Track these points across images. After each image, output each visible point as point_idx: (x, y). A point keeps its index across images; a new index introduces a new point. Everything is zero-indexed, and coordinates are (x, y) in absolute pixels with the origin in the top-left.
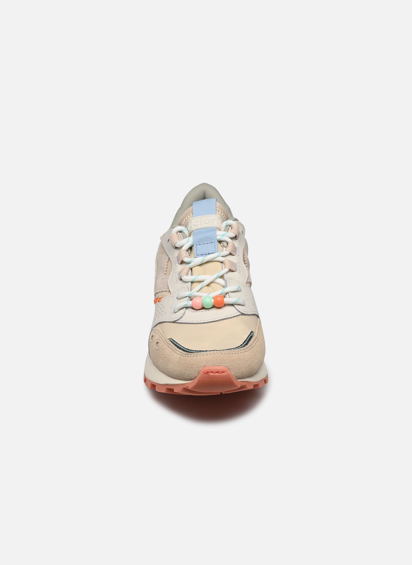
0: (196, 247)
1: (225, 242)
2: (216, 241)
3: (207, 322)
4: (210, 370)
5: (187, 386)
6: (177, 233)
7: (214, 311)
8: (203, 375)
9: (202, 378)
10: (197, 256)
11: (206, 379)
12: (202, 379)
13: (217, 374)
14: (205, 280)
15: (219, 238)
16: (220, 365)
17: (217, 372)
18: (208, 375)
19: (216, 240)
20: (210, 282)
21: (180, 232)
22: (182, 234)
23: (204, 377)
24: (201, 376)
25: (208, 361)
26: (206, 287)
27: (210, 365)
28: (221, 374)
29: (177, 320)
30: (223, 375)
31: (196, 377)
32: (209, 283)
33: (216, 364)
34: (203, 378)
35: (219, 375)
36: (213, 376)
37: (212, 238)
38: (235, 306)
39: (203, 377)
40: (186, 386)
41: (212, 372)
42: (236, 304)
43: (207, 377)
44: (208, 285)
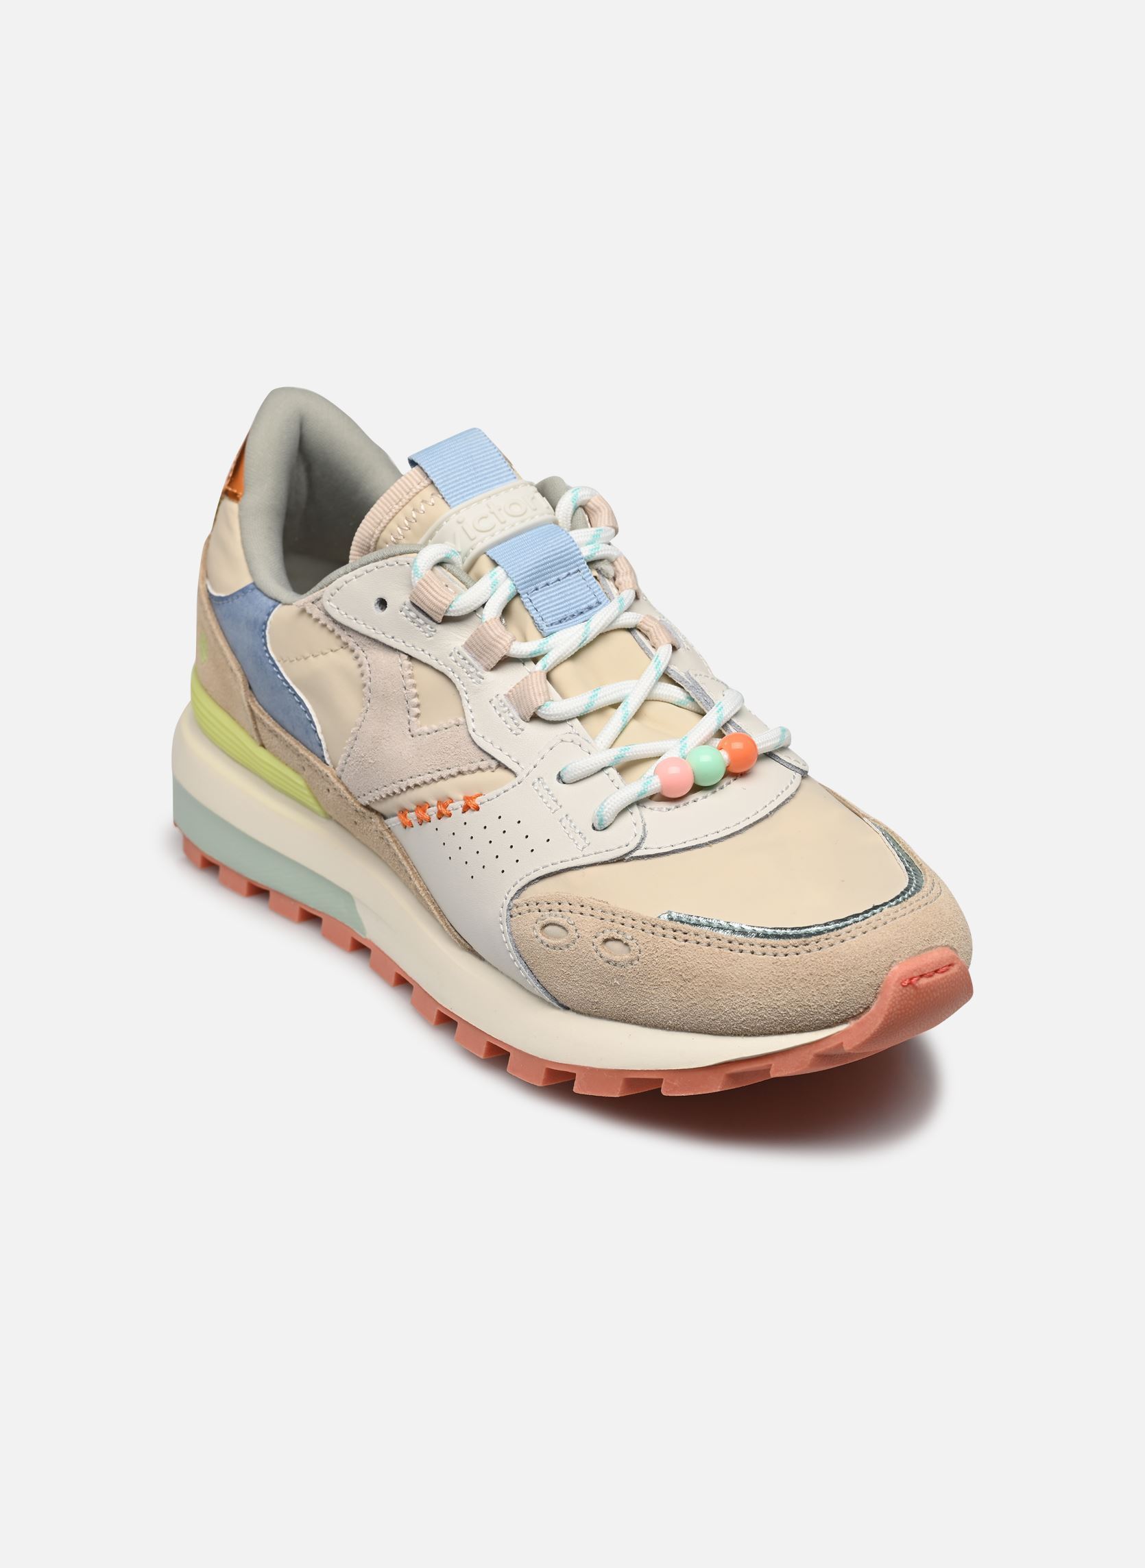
0: (531, 601)
1: (605, 561)
2: (582, 564)
3: (741, 830)
4: (915, 970)
5: (834, 1043)
6: (432, 570)
7: (735, 788)
8: (901, 993)
9: (897, 1002)
10: (552, 629)
11: (910, 1002)
12: (898, 1007)
13: (938, 976)
14: (625, 698)
15: (587, 552)
16: (933, 947)
17: (936, 971)
18: (916, 988)
19: (583, 561)
20: (640, 705)
21: (441, 564)
22: (449, 571)
23: (903, 997)
24: (895, 998)
25: (894, 945)
26: (634, 724)
27: (906, 956)
28: (945, 974)
29: (631, 852)
30: (952, 975)
31: (868, 1008)
32: (638, 707)
33: (919, 947)
34: (902, 1003)
35: (943, 979)
36: (928, 986)
37: (568, 559)
38: (777, 754)
39: (899, 999)
40: (829, 1047)
41: (921, 976)
42: (776, 751)
43: (912, 996)
44: (636, 716)
